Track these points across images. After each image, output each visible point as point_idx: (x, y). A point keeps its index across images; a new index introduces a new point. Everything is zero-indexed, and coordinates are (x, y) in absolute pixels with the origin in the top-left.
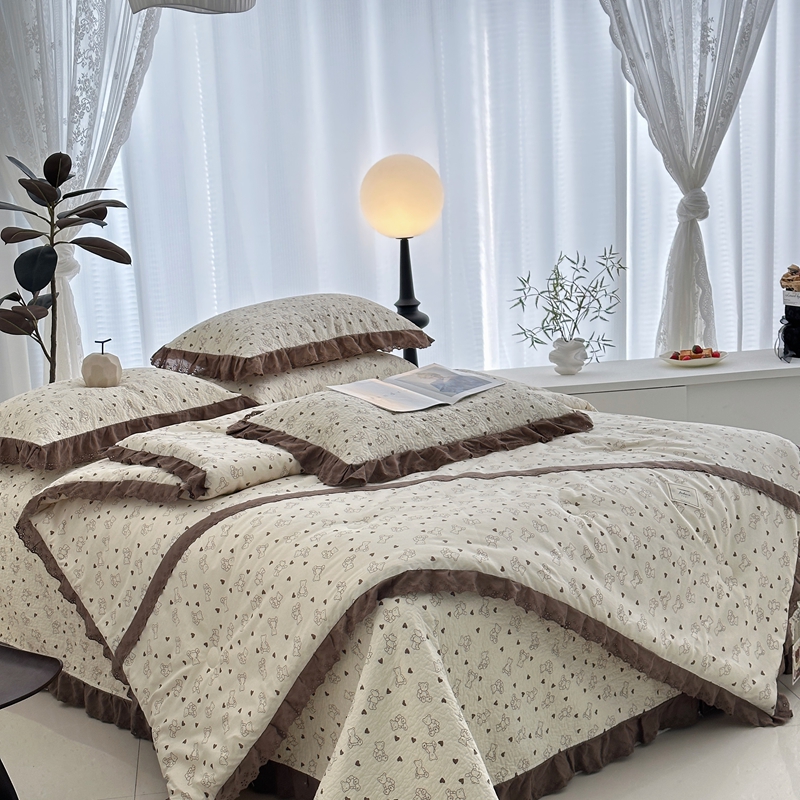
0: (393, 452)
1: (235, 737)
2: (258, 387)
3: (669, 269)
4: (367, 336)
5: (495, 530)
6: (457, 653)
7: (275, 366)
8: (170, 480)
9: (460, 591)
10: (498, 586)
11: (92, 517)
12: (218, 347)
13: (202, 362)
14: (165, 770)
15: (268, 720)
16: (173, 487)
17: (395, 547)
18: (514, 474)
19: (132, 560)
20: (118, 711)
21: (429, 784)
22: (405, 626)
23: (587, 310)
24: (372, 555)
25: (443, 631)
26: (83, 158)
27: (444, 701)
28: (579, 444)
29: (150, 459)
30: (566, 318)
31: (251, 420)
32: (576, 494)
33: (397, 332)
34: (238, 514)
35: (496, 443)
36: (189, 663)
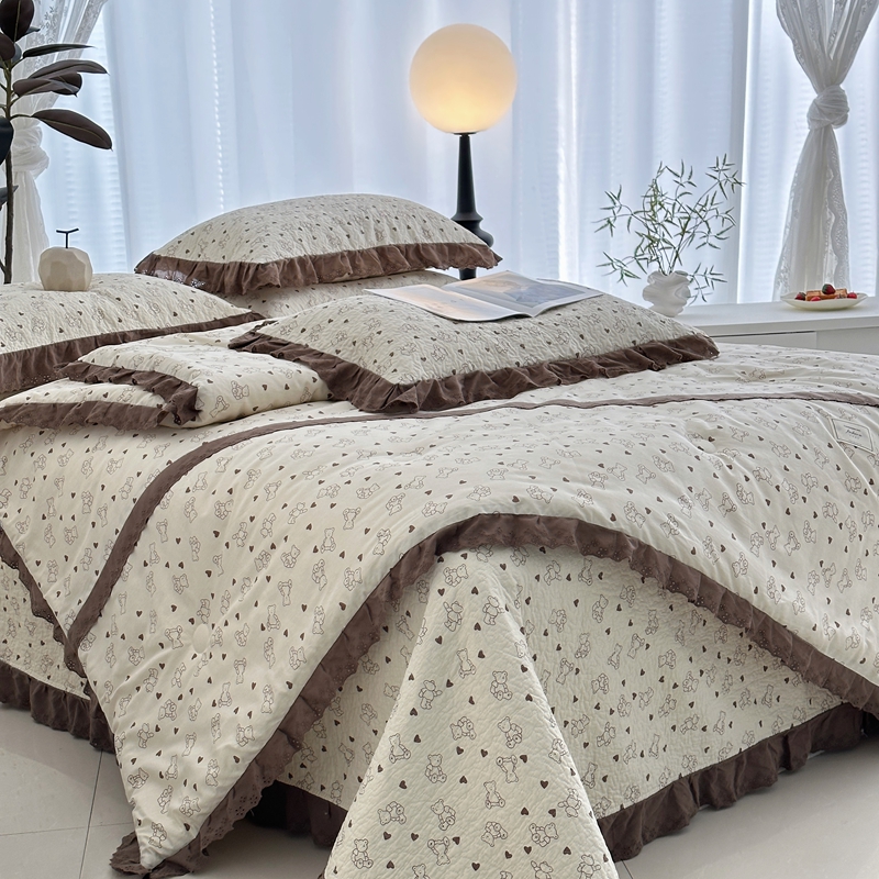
0: (454, 372)
1: (228, 748)
2: (273, 304)
3: (794, 190)
4: (417, 248)
5: (601, 466)
6: (546, 634)
7: (296, 277)
8: (149, 400)
9: (553, 545)
10: (606, 541)
11: (42, 451)
12: (221, 253)
13: (202, 271)
14: (132, 791)
15: (275, 724)
16: (152, 410)
17: (462, 482)
18: (621, 403)
19: (94, 508)
20: (73, 715)
21: (506, 816)
22: (475, 591)
23: (693, 235)
24: (429, 493)
25: (527, 601)
26: (54, 16)
27: (529, 698)
28: (703, 373)
29: (121, 376)
30: (665, 245)
31: (263, 330)
32: (709, 427)
33: (455, 244)
34: (240, 445)
35: (592, 367)
36: (168, 646)
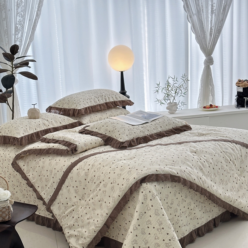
1: (93, 229)
2: (82, 118)
3: (201, 81)
4: (114, 102)
5: (173, 161)
6: (164, 200)
7: (87, 112)
8: (64, 148)
9: (165, 180)
10: (176, 179)
11: (38, 160)
12: (68, 106)
13: (63, 110)
14: (69, 240)
15: (104, 223)
16: (65, 150)
17: (144, 167)
18: (173, 144)
19: (53, 174)
20: (46, 222)
21: (159, 241)
22: (150, 192)
23: (178, 93)
24: (137, 170)
25: (160, 193)
27: (163, 215)
28: (190, 134)
29: (56, 141)
30: (171, 96)
31: (86, 128)
32: (195, 150)
33: (123, 100)
34: (88, 158)
35: (164, 134)
36: (75, 206)
